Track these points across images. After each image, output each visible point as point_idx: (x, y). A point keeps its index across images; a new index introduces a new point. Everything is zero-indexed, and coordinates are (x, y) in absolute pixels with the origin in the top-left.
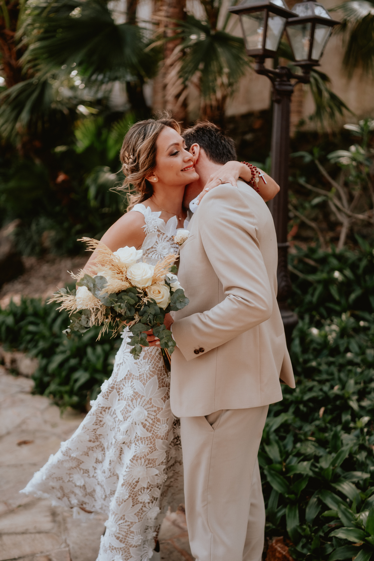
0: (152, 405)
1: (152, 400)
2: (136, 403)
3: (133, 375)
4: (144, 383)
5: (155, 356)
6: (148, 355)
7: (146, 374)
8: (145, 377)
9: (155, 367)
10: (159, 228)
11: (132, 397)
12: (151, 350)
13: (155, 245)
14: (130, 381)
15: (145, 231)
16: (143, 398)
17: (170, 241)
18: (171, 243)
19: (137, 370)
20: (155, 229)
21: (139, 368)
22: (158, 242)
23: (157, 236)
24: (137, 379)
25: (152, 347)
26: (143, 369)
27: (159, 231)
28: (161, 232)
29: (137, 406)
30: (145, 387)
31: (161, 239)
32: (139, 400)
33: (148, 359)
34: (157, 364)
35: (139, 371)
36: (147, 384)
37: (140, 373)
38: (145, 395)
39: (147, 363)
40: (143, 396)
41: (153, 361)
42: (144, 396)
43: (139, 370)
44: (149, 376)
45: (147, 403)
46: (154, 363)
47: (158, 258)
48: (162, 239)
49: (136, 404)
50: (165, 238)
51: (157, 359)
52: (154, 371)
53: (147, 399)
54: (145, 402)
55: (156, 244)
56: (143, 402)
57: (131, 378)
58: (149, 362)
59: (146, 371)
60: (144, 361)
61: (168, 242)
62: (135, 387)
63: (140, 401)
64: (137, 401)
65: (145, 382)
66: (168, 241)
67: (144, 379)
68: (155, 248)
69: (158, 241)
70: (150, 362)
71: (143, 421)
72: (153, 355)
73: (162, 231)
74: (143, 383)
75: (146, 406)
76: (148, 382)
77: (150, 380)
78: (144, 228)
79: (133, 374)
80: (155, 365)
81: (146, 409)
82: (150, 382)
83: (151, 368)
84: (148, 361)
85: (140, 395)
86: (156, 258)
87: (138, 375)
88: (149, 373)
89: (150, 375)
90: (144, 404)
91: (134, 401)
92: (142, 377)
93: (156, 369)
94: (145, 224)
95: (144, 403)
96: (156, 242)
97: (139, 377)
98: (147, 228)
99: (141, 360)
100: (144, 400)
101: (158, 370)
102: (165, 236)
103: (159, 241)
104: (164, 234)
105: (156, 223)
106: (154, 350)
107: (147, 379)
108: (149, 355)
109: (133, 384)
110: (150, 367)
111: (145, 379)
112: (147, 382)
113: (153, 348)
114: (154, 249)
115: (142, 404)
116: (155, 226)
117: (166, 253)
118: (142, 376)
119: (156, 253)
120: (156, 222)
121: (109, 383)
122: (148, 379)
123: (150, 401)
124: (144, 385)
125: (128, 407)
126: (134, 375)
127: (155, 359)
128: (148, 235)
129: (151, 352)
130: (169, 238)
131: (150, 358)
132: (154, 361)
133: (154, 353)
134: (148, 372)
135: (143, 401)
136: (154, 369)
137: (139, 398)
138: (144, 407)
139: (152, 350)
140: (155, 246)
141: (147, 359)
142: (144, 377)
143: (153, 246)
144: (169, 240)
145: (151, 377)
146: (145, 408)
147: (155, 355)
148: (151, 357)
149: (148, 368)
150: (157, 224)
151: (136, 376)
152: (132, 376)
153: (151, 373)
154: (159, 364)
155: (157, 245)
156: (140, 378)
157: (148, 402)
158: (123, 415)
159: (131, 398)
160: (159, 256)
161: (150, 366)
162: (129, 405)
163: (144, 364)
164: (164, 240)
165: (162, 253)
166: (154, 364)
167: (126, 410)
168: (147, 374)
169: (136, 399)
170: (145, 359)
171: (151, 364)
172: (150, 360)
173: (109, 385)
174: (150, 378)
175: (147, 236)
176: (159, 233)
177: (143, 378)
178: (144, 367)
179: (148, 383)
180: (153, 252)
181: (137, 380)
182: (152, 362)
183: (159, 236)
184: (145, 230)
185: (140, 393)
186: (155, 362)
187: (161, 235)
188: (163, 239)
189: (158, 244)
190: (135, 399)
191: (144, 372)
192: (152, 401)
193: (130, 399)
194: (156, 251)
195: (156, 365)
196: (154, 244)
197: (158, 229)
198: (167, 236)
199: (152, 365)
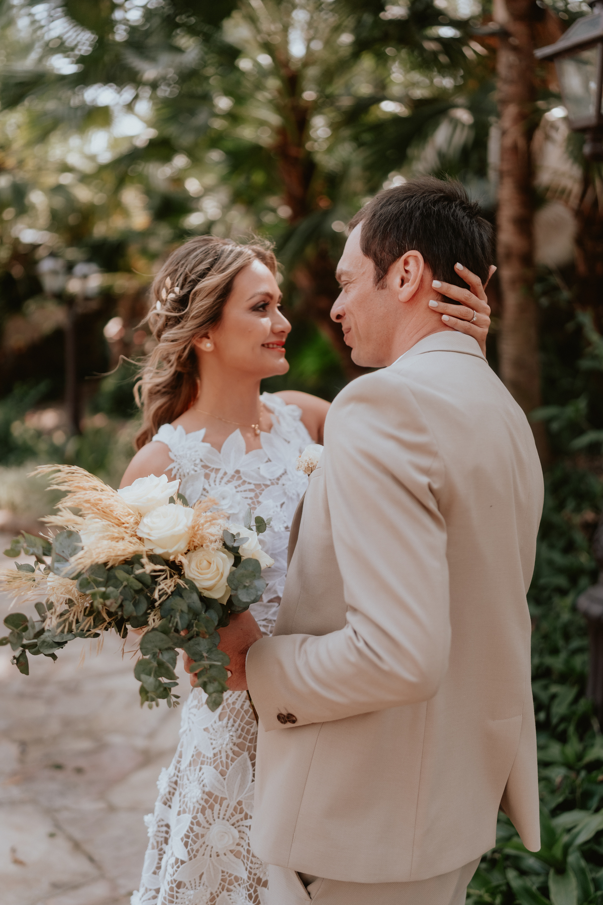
0: (244, 813)
1: (243, 804)
2: (213, 813)
3: (202, 756)
4: (222, 770)
5: (243, 712)
6: (228, 710)
7: (226, 752)
8: (224, 759)
9: (244, 734)
10: (205, 461)
11: (203, 803)
12: (234, 700)
13: (203, 496)
14: (198, 768)
15: (176, 476)
16: (225, 803)
17: (234, 482)
18: (236, 485)
19: (210, 744)
20: (195, 465)
21: (211, 739)
22: (209, 488)
23: (203, 478)
24: (209, 764)
25: (237, 693)
26: (220, 741)
27: (205, 467)
28: (210, 467)
29: (214, 820)
30: (225, 779)
31: (213, 481)
32: (217, 807)
33: (229, 720)
34: (248, 727)
35: (213, 746)
36: (228, 772)
37: (216, 751)
38: (227, 797)
39: (227, 727)
40: (223, 799)
41: (238, 721)
42: (226, 799)
43: (212, 744)
44: (231, 755)
45: (234, 813)
46: (239, 725)
48: (215, 481)
49: (213, 817)
50: (222, 478)
51: (247, 718)
52: (242, 742)
53: (233, 803)
54: (231, 810)
55: (204, 493)
56: (226, 811)
57: (200, 762)
58: (230, 725)
59: (224, 746)
60: (220, 723)
61: (230, 484)
62: (205, 781)
63: (220, 810)
64: (213, 810)
65: (225, 769)
66: (229, 481)
67: (221, 762)
69: (207, 487)
70: (233, 726)
71: (233, 847)
72: (238, 710)
73: (213, 466)
74: (219, 771)
75: (233, 818)
76: (231, 768)
77: (234, 764)
78: (172, 469)
79: (203, 752)
80: (242, 730)
81: (233, 825)
82: (233, 768)
83: (234, 738)
84: (228, 723)
85: (217, 797)
87: (211, 755)
88: (231, 749)
89: (234, 752)
90: (228, 814)
91: (208, 811)
92: (217, 760)
93: (245, 739)
94: (173, 461)
95: (228, 811)
96: (205, 489)
97: (212, 760)
98: (177, 468)
99: (215, 722)
100: (228, 807)
101: (250, 739)
102: (220, 474)
103: (210, 485)
104: (218, 470)
105: (197, 453)
106: (239, 699)
107: (227, 763)
108: (230, 711)
109: (203, 774)
110: (232, 736)
111: (225, 762)
112: (227, 768)
113: (238, 695)
115: (225, 815)
116: (194, 459)
118: (219, 756)
120: (196, 451)
121: (170, 775)
122: (229, 761)
123: (239, 807)
124: (222, 776)
125: (195, 828)
126: (204, 757)
127: (243, 718)
128: (183, 480)
129: (234, 703)
130: (230, 476)
131: (233, 716)
132: (241, 721)
133: (240, 705)
134: (229, 747)
135: (225, 808)
136: (241, 740)
137: (216, 803)
138: (230, 821)
139: (237, 699)
141: (226, 719)
142: (221, 758)
144: (231, 480)
145: (235, 757)
146: (232, 823)
147: (243, 709)
148: (234, 714)
149: (228, 739)
150: (199, 455)
151: (207, 758)
152: (201, 758)
153: (236, 749)
154: (251, 727)
155: (206, 494)
156: (215, 761)
157: (235, 809)
158: (187, 847)
159: (200, 807)
161: (231, 733)
162: (199, 824)
163: (221, 729)
164: (220, 482)
166: (240, 729)
167: (191, 835)
168: (228, 751)
169: (212, 807)
170: (223, 720)
171: (234, 729)
172: (231, 720)
173: (170, 779)
174: (233, 760)
176: (207, 471)
177: (219, 761)
178: (220, 737)
179: (230, 770)
181: (208, 766)
182: (236, 725)
183: (207, 476)
184: (173, 473)
185: (216, 793)
186: (242, 724)
187: (213, 475)
188: (218, 480)
189: (207, 492)
190: (209, 807)
191: (220, 747)
192: (243, 806)
193: (198, 809)
195: (246, 730)
196: (200, 494)
197: (202, 464)
198: (225, 474)
199: (237, 730)
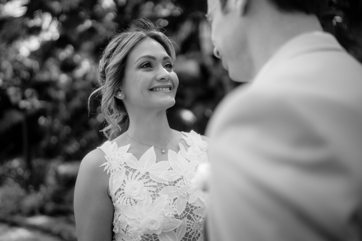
10: (127, 164)
13: (123, 186)
15: (107, 170)
17: (144, 179)
20: (121, 165)
22: (126, 181)
23: (124, 174)
28: (130, 168)
31: (130, 177)
47: (127, 203)
48: (132, 177)
50: (136, 176)
55: (124, 183)
61: (141, 181)
66: (140, 179)
68: (123, 190)
69: (126, 179)
78: (105, 166)
86: (125, 204)
94: (106, 161)
96: (124, 181)
98: (108, 166)
103: (128, 179)
104: (134, 170)
105: (123, 159)
114: (121, 192)
116: (120, 162)
117: (136, 195)
119: (124, 197)
120: (122, 157)
128: (112, 174)
130: (142, 176)
140: (122, 188)
143: (121, 188)
144: (142, 178)
155: (125, 185)
160: (128, 200)
165: (131, 195)
175: (111, 176)
176: (128, 170)
180: (122, 196)
183: (127, 173)
184: (105, 168)
187: (131, 173)
189: (125, 183)
194: (124, 194)
197: (125, 165)
198: (139, 173)
